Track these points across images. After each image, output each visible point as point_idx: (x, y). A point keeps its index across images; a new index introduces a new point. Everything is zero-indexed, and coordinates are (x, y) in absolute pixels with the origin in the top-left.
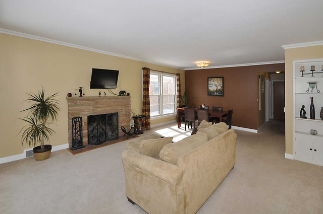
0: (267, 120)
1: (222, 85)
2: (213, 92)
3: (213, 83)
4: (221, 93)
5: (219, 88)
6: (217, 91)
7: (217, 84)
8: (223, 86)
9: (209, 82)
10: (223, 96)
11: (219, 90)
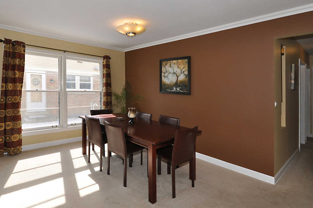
0: (302, 140)
1: (186, 73)
2: (170, 87)
3: (171, 70)
4: (186, 88)
5: (182, 77)
6: (177, 84)
7: (179, 71)
8: (189, 75)
9: (163, 69)
10: (189, 93)
11: (182, 82)
